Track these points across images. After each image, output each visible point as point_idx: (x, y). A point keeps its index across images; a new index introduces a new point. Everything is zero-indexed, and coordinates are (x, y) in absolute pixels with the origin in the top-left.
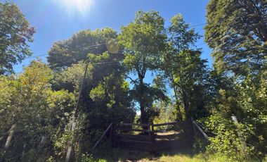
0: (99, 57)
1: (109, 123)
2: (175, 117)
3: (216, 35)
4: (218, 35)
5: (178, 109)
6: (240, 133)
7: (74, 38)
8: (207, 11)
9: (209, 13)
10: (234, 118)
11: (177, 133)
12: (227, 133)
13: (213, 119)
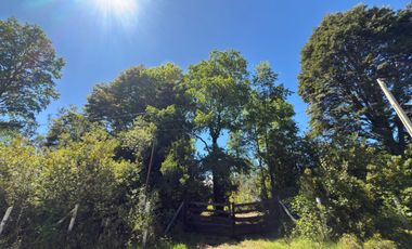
0: (162, 112)
1: (181, 201)
2: (259, 191)
3: (311, 90)
4: (313, 91)
5: (263, 183)
6: (322, 215)
7: (122, 78)
8: (301, 57)
9: (304, 60)
10: (318, 200)
11: (261, 214)
12: (310, 215)
13: (298, 200)
